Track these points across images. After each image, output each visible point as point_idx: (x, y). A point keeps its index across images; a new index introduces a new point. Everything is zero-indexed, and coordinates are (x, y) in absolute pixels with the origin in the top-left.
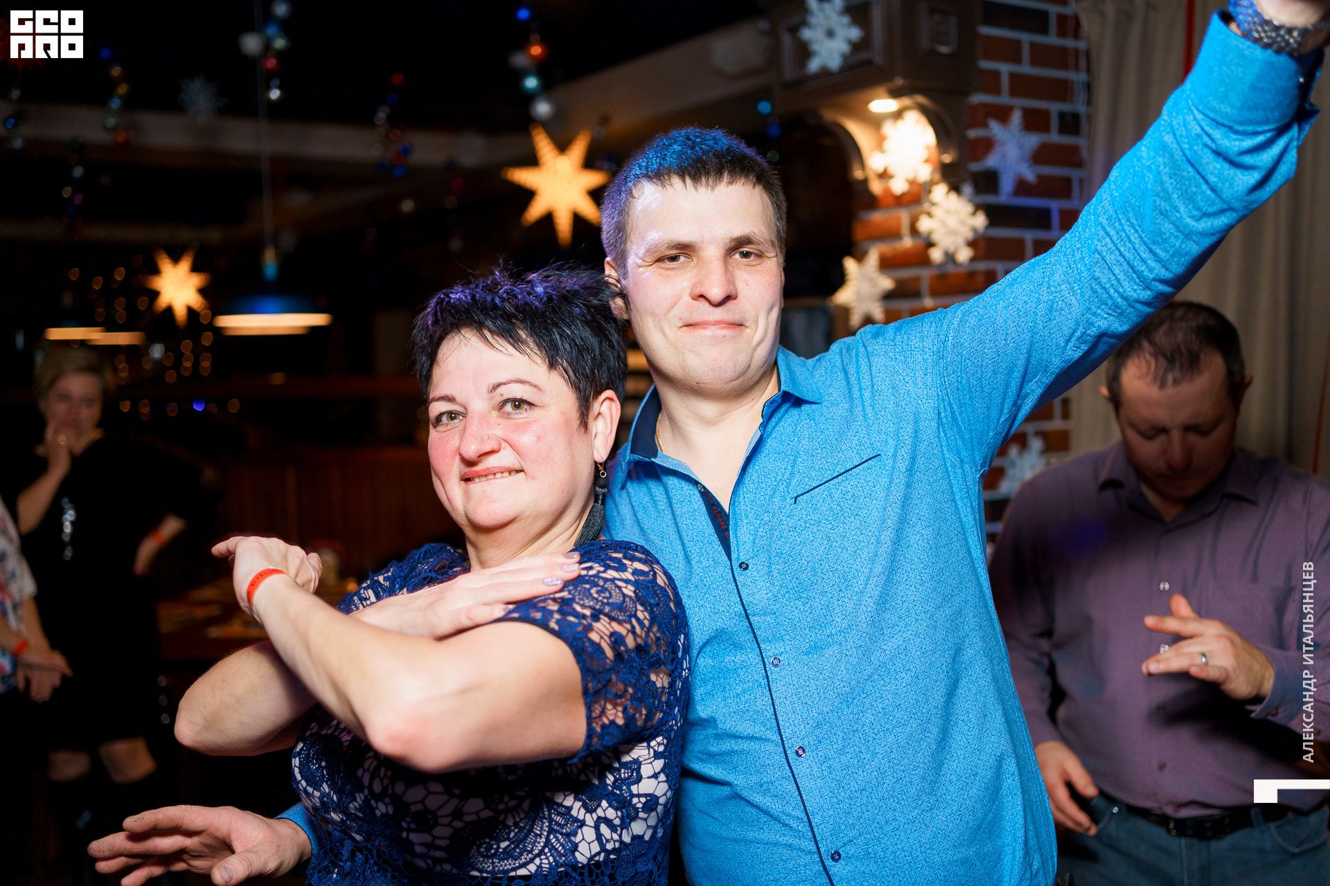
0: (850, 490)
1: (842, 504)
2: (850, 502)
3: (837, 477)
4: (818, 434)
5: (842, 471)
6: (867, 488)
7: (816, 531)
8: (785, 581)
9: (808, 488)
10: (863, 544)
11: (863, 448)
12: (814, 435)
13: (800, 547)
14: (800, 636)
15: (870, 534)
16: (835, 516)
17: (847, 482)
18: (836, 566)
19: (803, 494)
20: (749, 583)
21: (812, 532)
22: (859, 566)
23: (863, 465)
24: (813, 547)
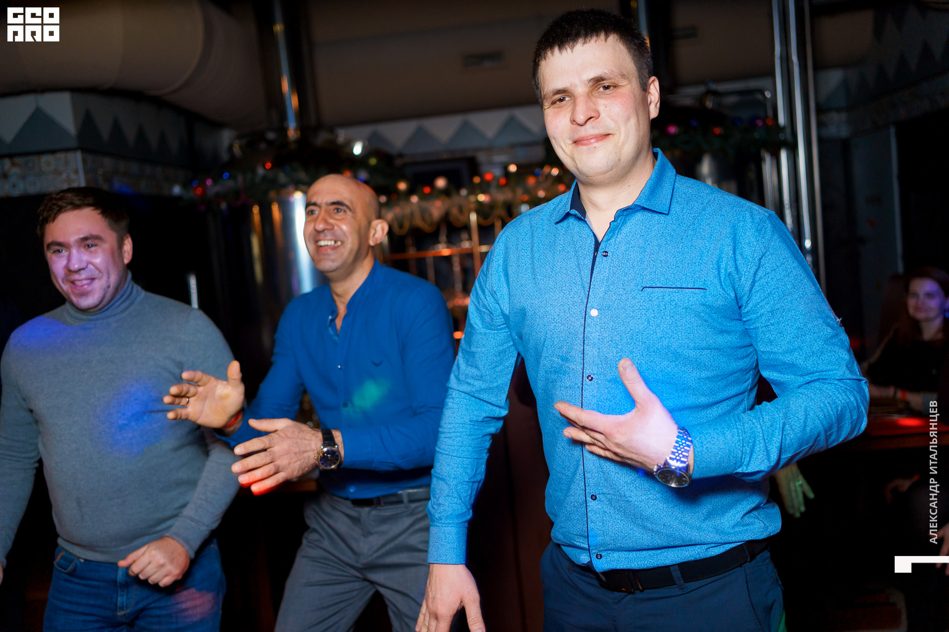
0: (676, 300)
1: (667, 306)
2: (672, 307)
3: (673, 288)
4: (679, 255)
5: (679, 286)
6: (687, 304)
7: (644, 314)
8: (613, 334)
9: (654, 285)
10: (668, 335)
11: (699, 280)
12: (677, 254)
13: (630, 319)
14: (608, 369)
15: (675, 331)
16: (659, 311)
17: (677, 294)
18: (646, 340)
19: (649, 287)
20: (592, 325)
21: (641, 313)
22: (660, 347)
23: (693, 290)
24: (638, 323)
